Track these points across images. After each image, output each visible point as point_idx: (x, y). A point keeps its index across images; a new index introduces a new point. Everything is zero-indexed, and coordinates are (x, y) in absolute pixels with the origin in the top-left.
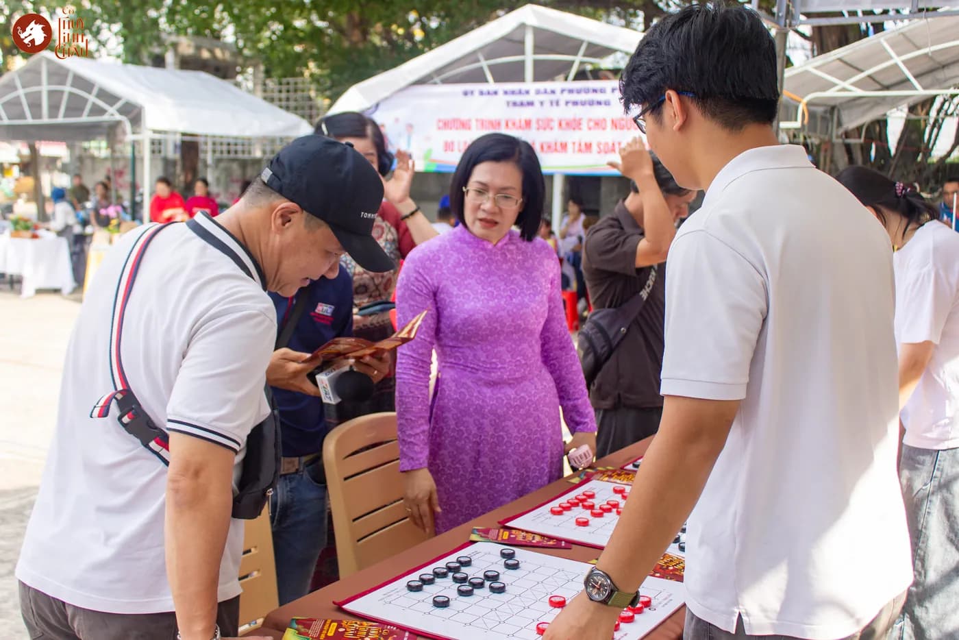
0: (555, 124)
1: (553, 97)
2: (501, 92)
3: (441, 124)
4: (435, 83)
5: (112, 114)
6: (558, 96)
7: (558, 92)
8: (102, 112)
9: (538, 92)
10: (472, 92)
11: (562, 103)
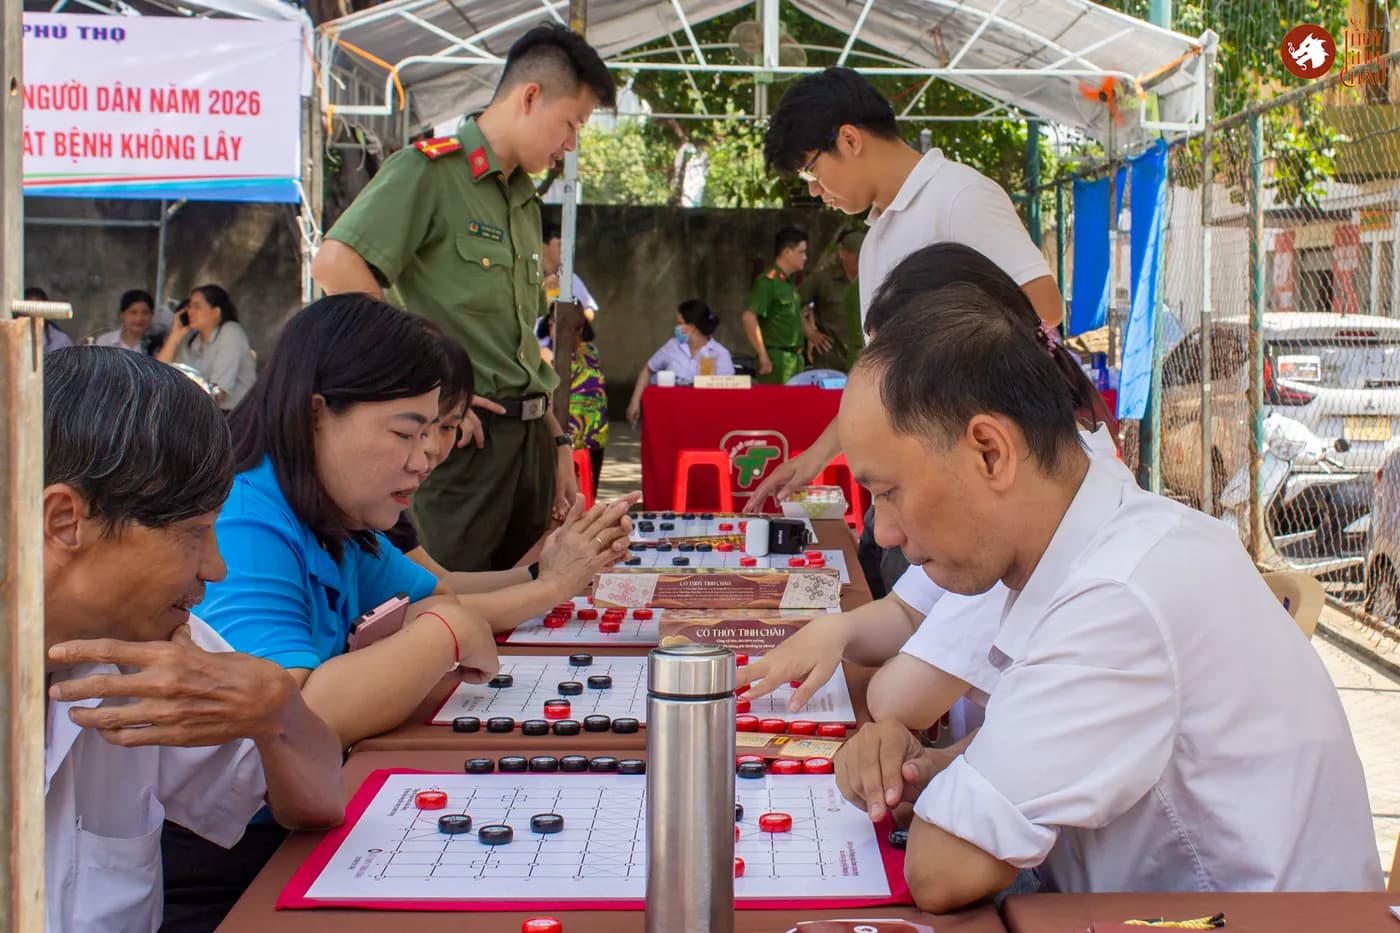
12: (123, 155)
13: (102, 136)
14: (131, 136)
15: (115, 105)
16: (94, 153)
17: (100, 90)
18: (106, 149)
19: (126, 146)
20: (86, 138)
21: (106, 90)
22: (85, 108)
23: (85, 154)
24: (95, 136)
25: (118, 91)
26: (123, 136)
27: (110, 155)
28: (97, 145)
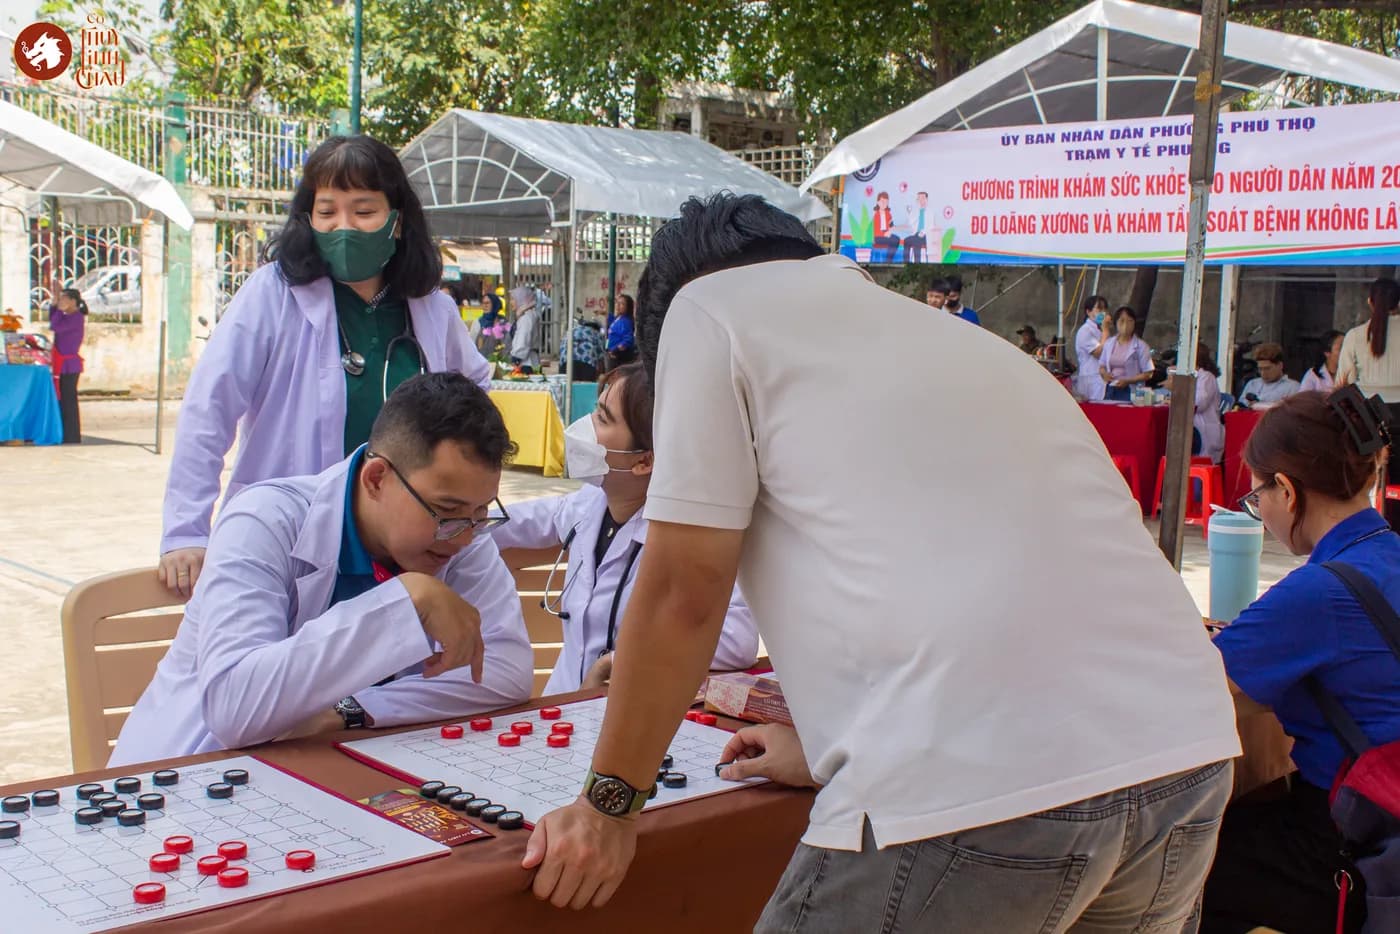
0: (1142, 185)
1: (1139, 142)
2: (1058, 138)
3: (968, 191)
4: (962, 128)
5: (533, 192)
6: (1146, 138)
7: (1147, 132)
8: (523, 189)
9: (1115, 134)
10: (1016, 140)
11: (1153, 151)
12: (1308, 228)
13: (1292, 212)
14: (1315, 211)
15: (1303, 185)
16: (1285, 228)
17: (1292, 172)
18: (1294, 224)
19: (1311, 220)
20: (1279, 213)
21: (1298, 173)
22: (1280, 189)
23: (1278, 229)
24: (1286, 212)
25: (1307, 172)
26: (1309, 211)
27: (1297, 228)
28: (1288, 220)
